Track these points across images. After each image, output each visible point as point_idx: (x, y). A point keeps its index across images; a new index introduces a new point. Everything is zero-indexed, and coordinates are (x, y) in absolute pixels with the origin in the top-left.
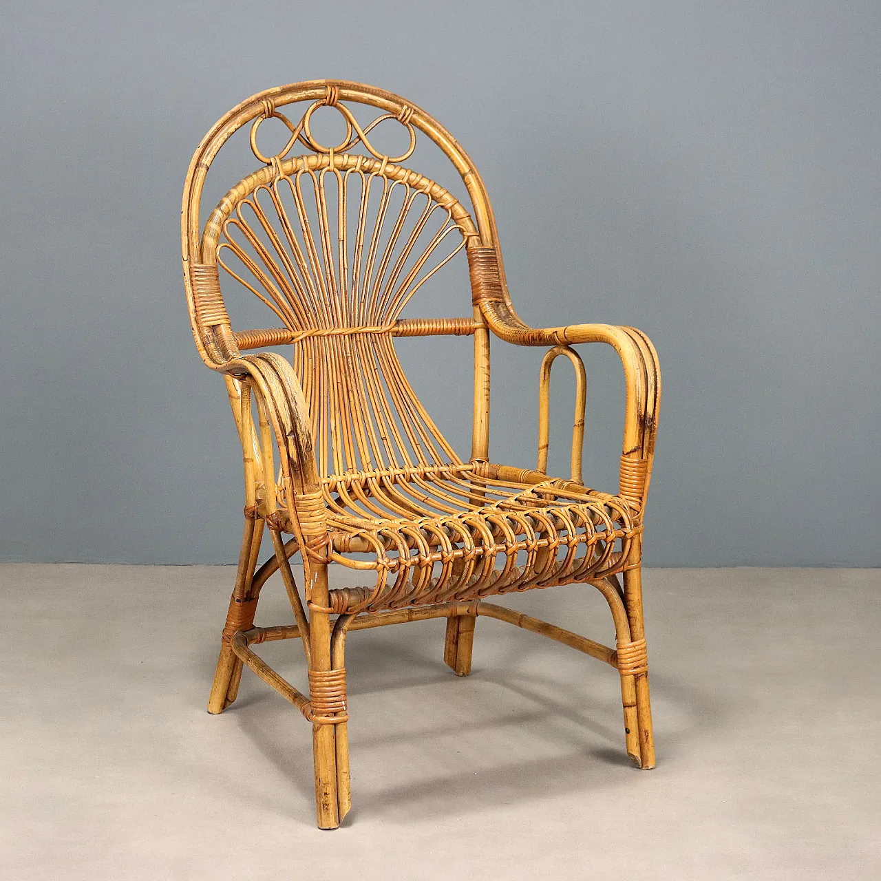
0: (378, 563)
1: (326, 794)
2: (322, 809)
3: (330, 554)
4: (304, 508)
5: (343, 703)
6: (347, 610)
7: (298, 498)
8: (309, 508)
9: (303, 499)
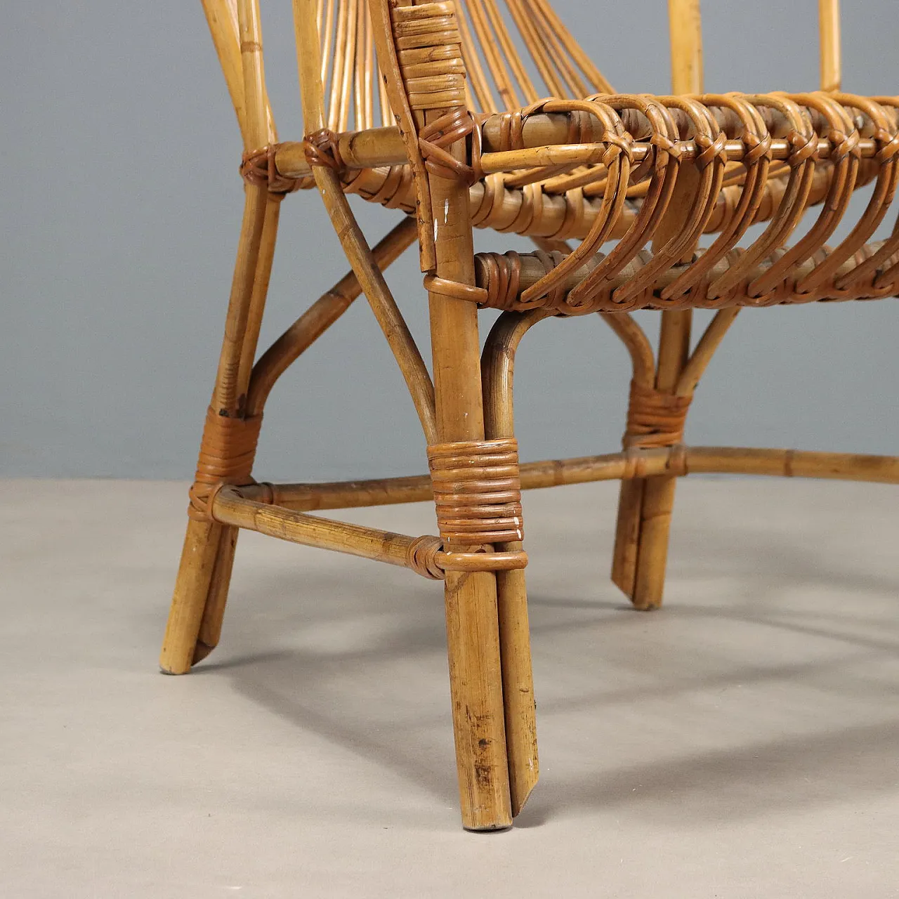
0: (606, 144)
1: (482, 742)
2: (474, 781)
3: (475, 157)
4: (414, 40)
5: (516, 520)
6: (518, 298)
7: (400, 13)
8: (427, 39)
9: (414, 16)
